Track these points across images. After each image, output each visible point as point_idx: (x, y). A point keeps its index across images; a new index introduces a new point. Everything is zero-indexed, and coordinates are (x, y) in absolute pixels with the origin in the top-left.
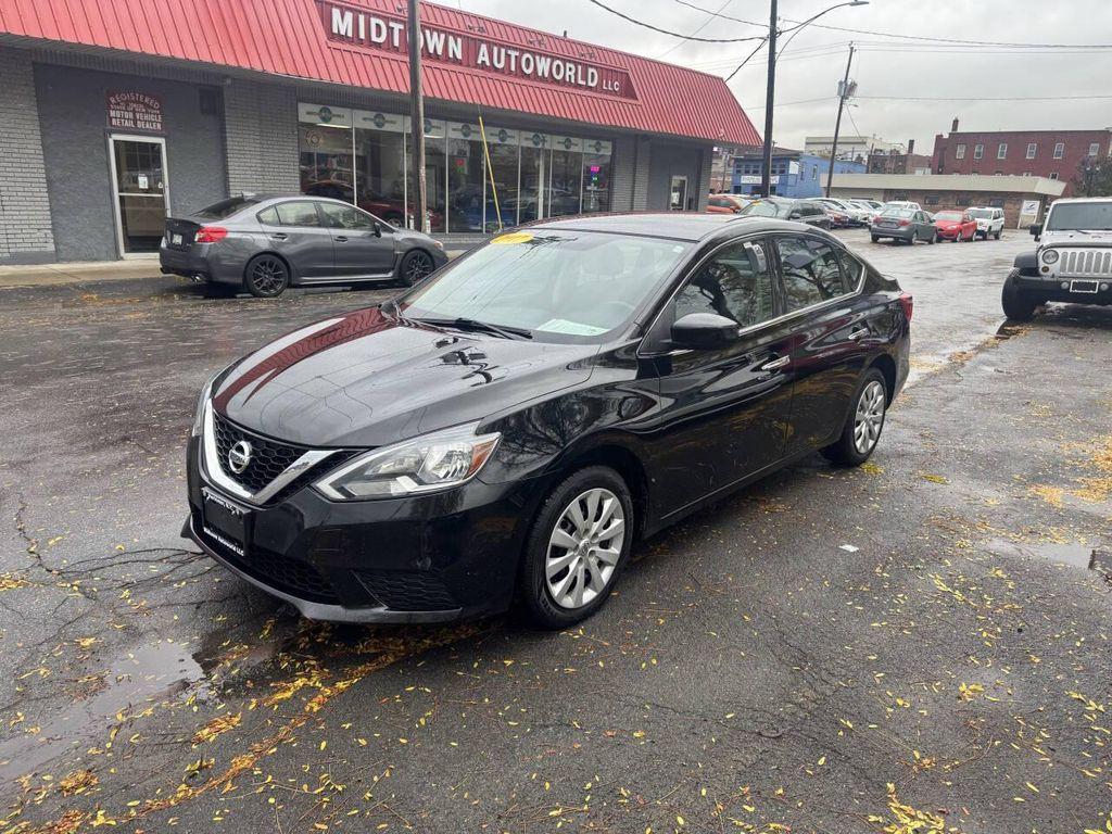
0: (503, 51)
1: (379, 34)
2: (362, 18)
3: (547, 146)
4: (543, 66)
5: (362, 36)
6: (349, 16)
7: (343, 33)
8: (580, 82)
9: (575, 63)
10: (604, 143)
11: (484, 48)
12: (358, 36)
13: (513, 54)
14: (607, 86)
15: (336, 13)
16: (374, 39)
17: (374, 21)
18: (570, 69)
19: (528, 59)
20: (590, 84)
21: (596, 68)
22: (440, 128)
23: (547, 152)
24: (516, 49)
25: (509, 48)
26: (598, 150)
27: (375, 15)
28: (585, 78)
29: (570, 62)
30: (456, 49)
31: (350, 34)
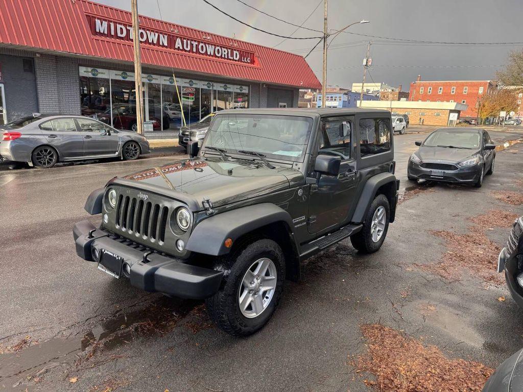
0: (189, 42)
1: (122, 33)
2: (112, 25)
3: (215, 88)
4: (210, 50)
5: (113, 33)
6: (105, 24)
7: (102, 32)
8: (230, 57)
9: (227, 48)
10: (244, 87)
11: (179, 41)
12: (111, 33)
13: (195, 44)
14: (244, 60)
15: (98, 22)
16: (119, 35)
17: (119, 26)
18: (225, 51)
19: (202, 46)
20: (235, 58)
21: (238, 51)
22: (157, 79)
23: (215, 91)
24: (195, 41)
25: (192, 40)
26: (241, 91)
27: (119, 24)
28: (232, 55)
29: (224, 47)
30: (164, 41)
31: (106, 33)
